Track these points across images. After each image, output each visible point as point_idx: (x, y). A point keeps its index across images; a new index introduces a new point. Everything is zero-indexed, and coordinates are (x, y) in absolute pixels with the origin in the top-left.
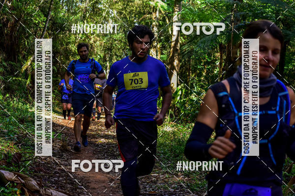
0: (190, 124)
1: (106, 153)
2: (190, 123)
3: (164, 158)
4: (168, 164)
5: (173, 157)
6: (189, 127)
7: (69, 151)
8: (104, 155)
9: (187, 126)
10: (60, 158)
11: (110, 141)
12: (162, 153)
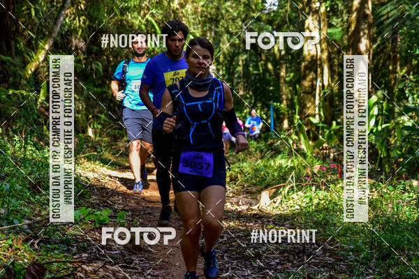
0: (408, 182)
1: (226, 251)
2: (407, 179)
3: (357, 261)
4: (367, 275)
5: (377, 259)
6: (404, 189)
7: (145, 251)
8: (222, 257)
9: (401, 187)
10: (126, 267)
11: (232, 224)
12: (352, 250)
